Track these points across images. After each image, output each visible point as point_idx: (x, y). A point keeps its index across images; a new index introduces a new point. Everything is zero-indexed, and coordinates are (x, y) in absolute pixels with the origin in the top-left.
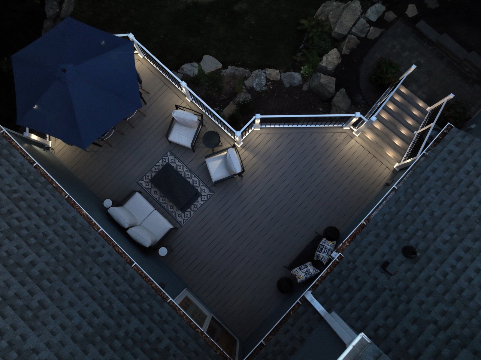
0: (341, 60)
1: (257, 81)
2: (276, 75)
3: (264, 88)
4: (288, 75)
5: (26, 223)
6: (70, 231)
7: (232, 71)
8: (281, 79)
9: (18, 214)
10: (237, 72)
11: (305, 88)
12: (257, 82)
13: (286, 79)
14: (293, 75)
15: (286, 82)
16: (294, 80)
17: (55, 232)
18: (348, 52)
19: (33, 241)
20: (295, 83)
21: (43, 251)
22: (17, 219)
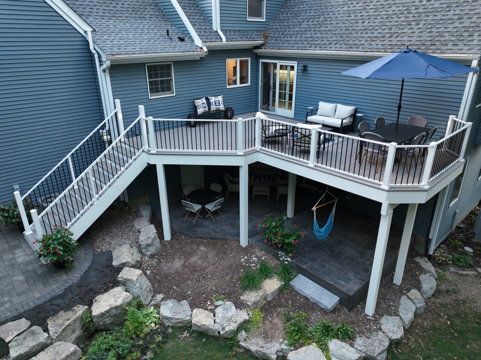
0: (96, 298)
1: (230, 314)
2: (198, 314)
3: (220, 304)
4: (180, 315)
5: (380, 31)
6: (356, 42)
7: (268, 345)
8: (192, 310)
9: (386, 31)
10: (261, 342)
11: (160, 297)
12: (229, 312)
13: (184, 309)
14: (172, 312)
15: (185, 306)
16: (172, 307)
17: (363, 37)
18: (78, 307)
19: (370, 28)
20: (173, 303)
21: (363, 28)
22: (385, 29)
